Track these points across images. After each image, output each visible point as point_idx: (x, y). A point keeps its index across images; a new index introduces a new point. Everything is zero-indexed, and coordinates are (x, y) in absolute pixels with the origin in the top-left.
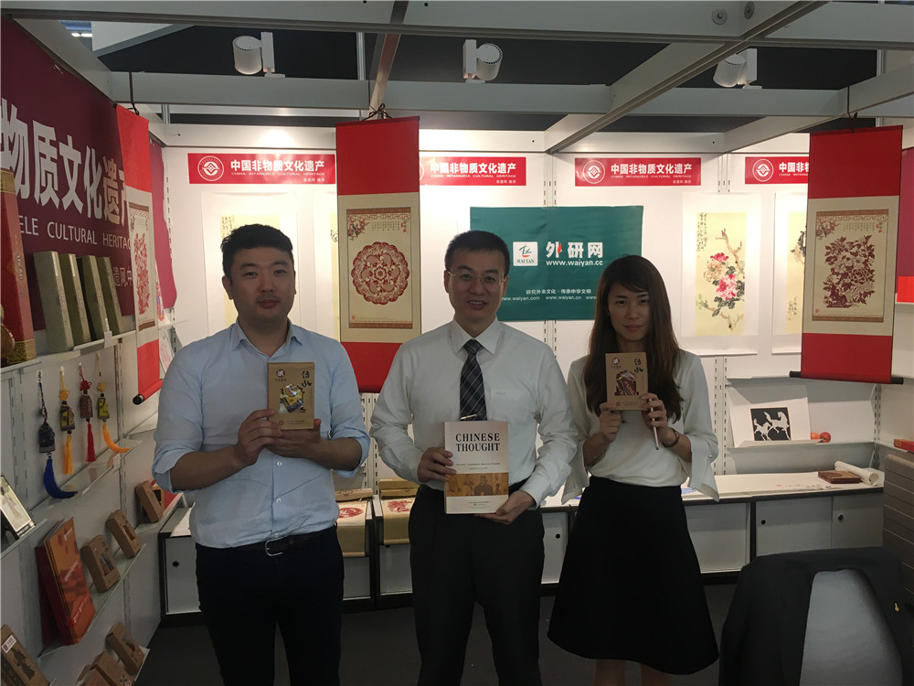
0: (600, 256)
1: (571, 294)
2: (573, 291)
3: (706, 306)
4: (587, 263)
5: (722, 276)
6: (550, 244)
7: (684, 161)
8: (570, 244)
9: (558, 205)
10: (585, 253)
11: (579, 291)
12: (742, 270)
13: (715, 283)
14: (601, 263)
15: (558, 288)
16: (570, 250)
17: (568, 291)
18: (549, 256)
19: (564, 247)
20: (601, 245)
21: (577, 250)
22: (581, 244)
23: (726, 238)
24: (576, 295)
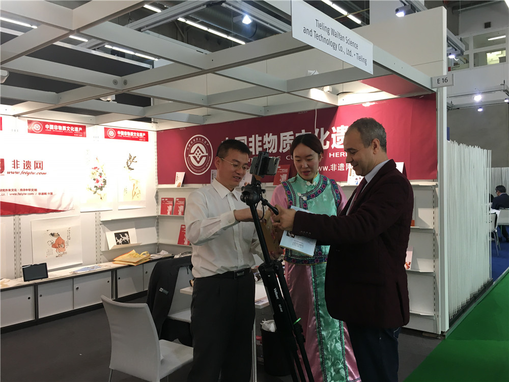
3: (91, 190)
5: (97, 176)
7: (79, 126)
12: (105, 174)
13: (94, 179)
23: (98, 160)
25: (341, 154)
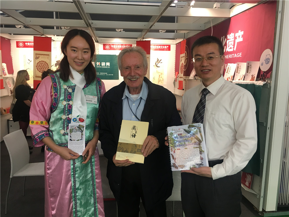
0: (109, 66)
1: (102, 74)
2: (103, 73)
4: (106, 67)
6: (97, 63)
8: (102, 63)
9: (99, 54)
10: (106, 65)
11: (104, 73)
14: (109, 67)
15: (100, 72)
16: (102, 64)
17: (102, 73)
18: (97, 65)
19: (101, 63)
20: (109, 63)
21: (104, 64)
22: (105, 63)
24: (104, 74)
25: (229, 56)
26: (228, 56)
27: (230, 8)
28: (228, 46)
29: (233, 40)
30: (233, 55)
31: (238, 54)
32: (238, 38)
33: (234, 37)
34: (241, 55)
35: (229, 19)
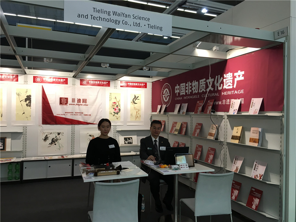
3: (111, 114)
5: (115, 107)
7: (106, 81)
12: (120, 106)
13: (114, 109)
23: (116, 99)
25: (228, 93)
26: (226, 93)
27: (227, 52)
28: (226, 84)
29: (232, 78)
30: (233, 91)
31: (240, 91)
32: (237, 77)
33: (232, 76)
34: (243, 92)
35: (226, 61)
